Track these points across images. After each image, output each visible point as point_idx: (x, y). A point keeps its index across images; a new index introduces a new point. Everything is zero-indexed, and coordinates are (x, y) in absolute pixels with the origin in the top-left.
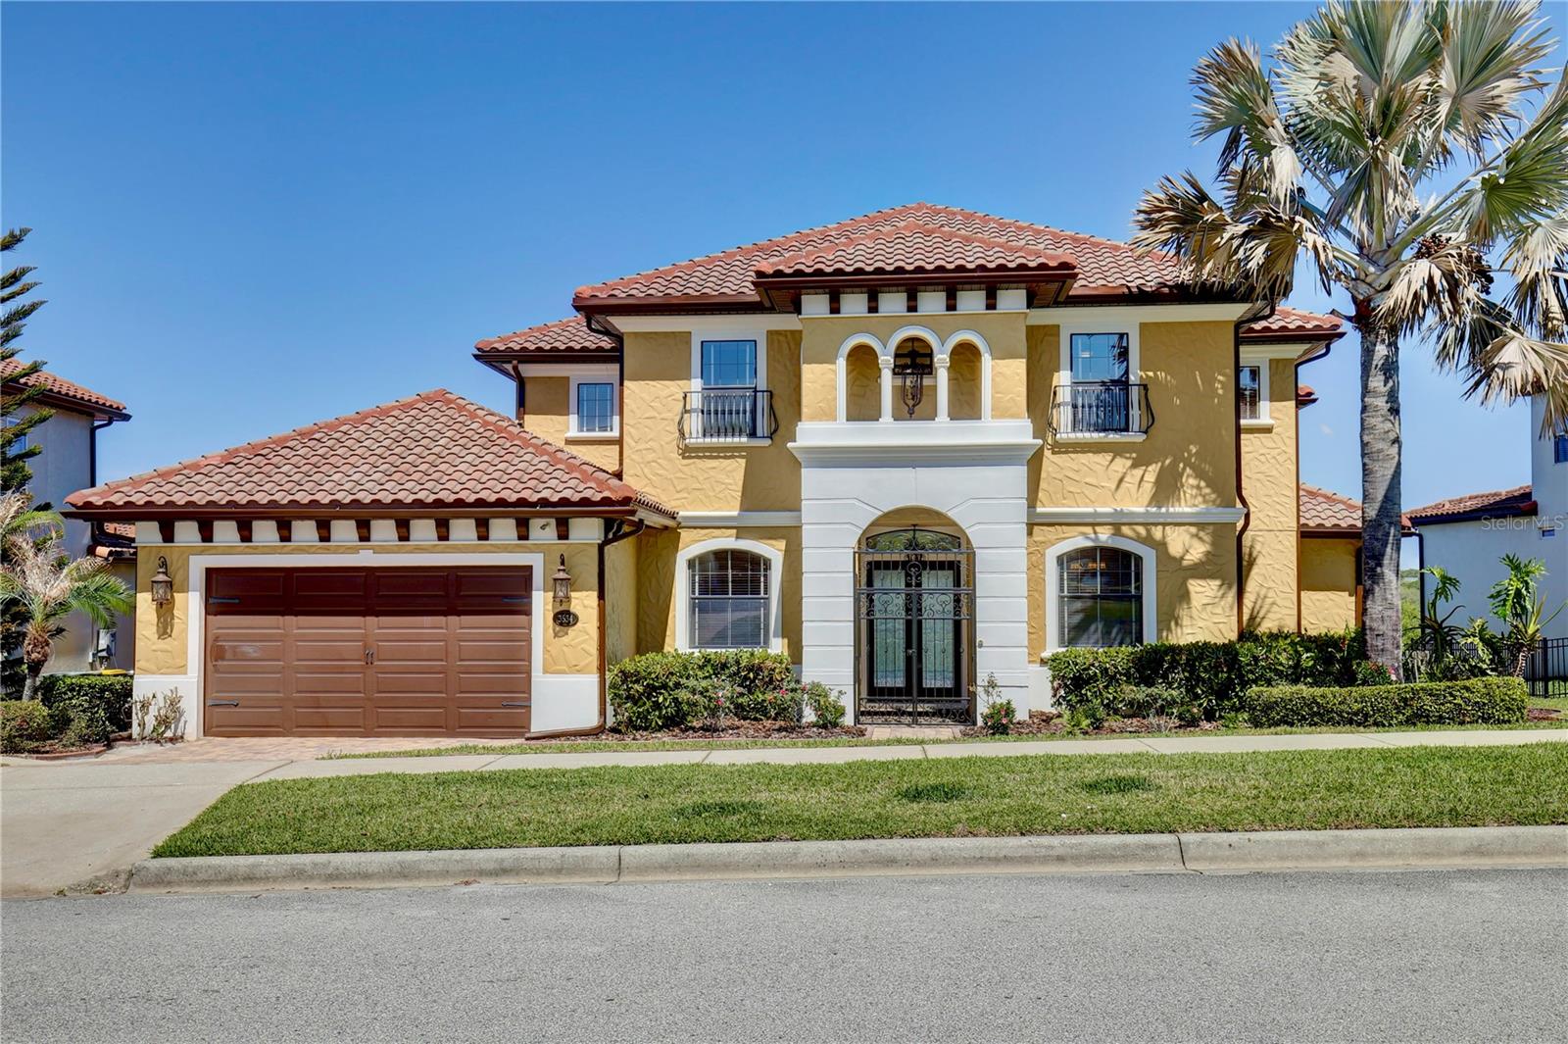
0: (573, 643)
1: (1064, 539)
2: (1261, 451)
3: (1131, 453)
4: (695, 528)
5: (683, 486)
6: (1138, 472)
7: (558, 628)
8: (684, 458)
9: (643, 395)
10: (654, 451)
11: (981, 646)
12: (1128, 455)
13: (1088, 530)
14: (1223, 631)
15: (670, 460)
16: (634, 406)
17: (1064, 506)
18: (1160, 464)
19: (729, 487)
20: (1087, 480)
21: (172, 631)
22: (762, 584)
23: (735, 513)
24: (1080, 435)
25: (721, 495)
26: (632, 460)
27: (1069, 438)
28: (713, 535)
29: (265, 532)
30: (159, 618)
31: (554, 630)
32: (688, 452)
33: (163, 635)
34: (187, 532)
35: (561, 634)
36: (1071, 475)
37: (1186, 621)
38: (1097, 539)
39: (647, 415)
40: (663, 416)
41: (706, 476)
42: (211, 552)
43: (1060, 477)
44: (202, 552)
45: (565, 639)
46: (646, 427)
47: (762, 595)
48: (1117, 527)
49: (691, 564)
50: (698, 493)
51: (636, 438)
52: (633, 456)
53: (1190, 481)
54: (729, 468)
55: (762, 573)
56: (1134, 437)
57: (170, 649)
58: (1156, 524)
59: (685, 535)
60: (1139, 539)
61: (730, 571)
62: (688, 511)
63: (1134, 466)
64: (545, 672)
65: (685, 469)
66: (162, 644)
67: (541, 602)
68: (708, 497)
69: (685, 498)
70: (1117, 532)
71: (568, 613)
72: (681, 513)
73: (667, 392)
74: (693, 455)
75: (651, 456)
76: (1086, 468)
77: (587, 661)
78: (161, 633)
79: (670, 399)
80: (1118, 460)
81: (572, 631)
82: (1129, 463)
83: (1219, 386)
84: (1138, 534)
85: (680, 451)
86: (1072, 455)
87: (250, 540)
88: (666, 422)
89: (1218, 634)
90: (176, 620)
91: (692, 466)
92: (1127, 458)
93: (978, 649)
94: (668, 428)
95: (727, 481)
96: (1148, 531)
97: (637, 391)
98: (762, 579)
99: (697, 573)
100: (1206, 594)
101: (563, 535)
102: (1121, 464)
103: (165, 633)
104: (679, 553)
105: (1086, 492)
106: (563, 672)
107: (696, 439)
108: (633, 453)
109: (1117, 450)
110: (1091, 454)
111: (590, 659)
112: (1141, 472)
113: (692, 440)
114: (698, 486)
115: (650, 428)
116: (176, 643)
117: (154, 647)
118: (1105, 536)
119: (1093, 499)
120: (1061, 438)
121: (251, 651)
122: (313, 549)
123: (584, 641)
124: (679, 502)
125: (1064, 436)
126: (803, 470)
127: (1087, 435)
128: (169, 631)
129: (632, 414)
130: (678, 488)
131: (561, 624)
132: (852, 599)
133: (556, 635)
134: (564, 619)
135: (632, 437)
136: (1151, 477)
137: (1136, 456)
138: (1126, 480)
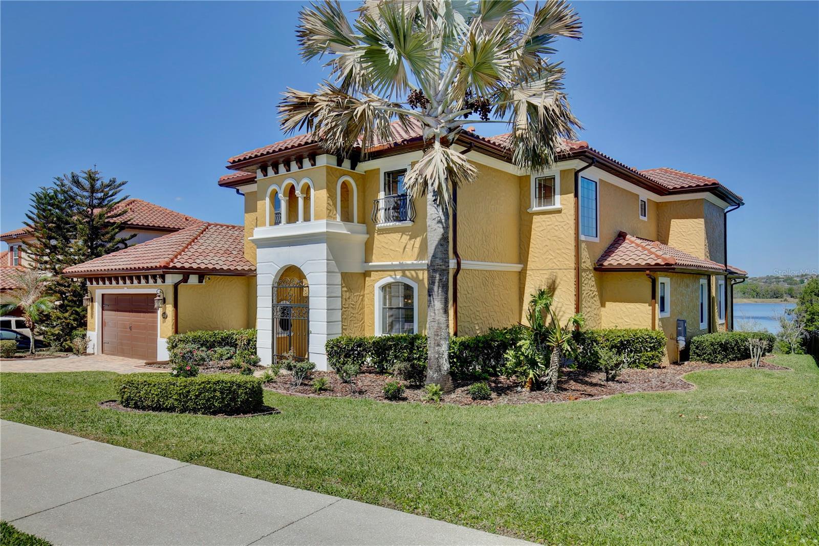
1: (383, 278)
2: (556, 224)
6: (412, 242)
12: (407, 233)
13: (392, 273)
16: (247, 224)
17: (382, 261)
18: (421, 238)
20: (391, 247)
24: (388, 224)
27: (384, 226)
36: (384, 245)
38: (395, 278)
43: (380, 247)
46: (250, 232)
48: (403, 271)
56: (408, 223)
58: (419, 270)
60: (412, 279)
63: (410, 239)
70: (404, 275)
76: (390, 241)
80: (404, 236)
82: (408, 237)
84: (412, 276)
86: (385, 235)
92: (407, 235)
96: (417, 274)
102: (406, 238)
105: (390, 254)
109: (402, 231)
110: (392, 234)
112: (413, 243)
118: (399, 276)
119: (393, 257)
120: (381, 226)
127: (391, 224)
129: (247, 228)
134: (164, 316)
136: (417, 245)
137: (410, 233)
138: (407, 247)
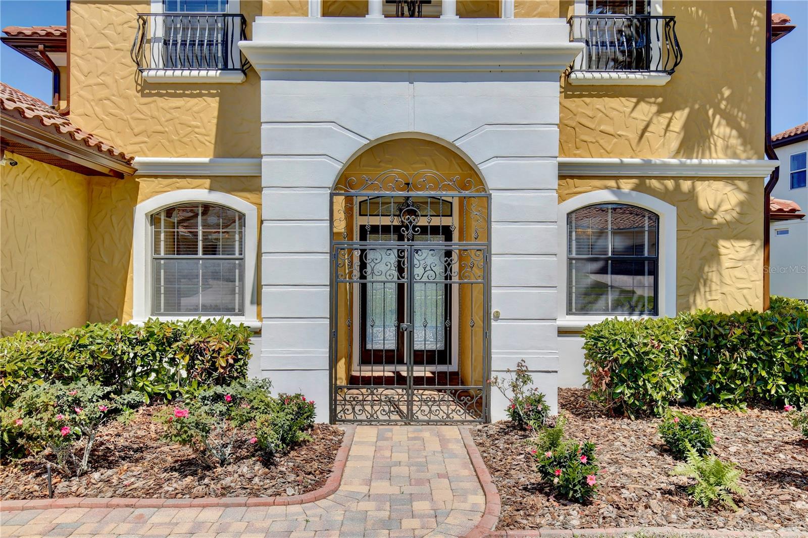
1: (583, 193)
3: (656, 98)
4: (156, 177)
5: (141, 128)
6: (663, 119)
8: (143, 96)
9: (95, 21)
10: (107, 87)
11: (497, 318)
12: (653, 100)
13: (612, 183)
14: (748, 297)
15: (127, 98)
16: (82, 33)
17: (575, 156)
18: (687, 111)
19: (197, 130)
20: (602, 128)
22: (237, 244)
23: (206, 160)
24: (598, 75)
25: (186, 140)
26: (80, 96)
27: (585, 79)
28: (178, 185)
32: (149, 88)
36: (584, 121)
38: (617, 194)
39: (98, 45)
40: (118, 46)
41: (168, 116)
43: (573, 124)
46: (97, 58)
47: (237, 255)
48: (642, 180)
49: (154, 219)
50: (159, 137)
51: (86, 71)
52: (82, 92)
53: (721, 129)
54: (196, 109)
55: (237, 230)
56: (656, 78)
58: (686, 178)
59: (144, 185)
60: (663, 195)
61: (200, 228)
62: (147, 156)
63: (659, 112)
65: (144, 109)
68: (171, 141)
69: (145, 142)
70: (641, 187)
72: (138, 159)
73: (122, 18)
74: (153, 92)
75: (104, 93)
76: (601, 114)
79: (125, 26)
80: (643, 105)
82: (654, 109)
83: (756, 23)
84: (665, 189)
85: (139, 88)
86: (587, 100)
88: (122, 53)
89: (743, 301)
91: (152, 105)
92: (651, 104)
93: (493, 323)
94: (123, 61)
95: (194, 123)
96: (677, 185)
97: (86, 16)
98: (237, 237)
99: (163, 229)
100: (730, 256)
102: (646, 110)
104: (138, 206)
105: (601, 142)
107: (157, 72)
108: (82, 89)
109: (640, 94)
110: (606, 99)
112: (665, 122)
113: (152, 73)
114: (159, 128)
115: (103, 61)
118: (627, 191)
119: (608, 150)
120: (577, 78)
124: (136, 148)
125: (580, 75)
126: (263, 82)
127: (606, 75)
129: (79, 42)
130: (136, 130)
132: (328, 256)
135: (81, 71)
136: (677, 125)
137: (660, 100)
138: (649, 129)
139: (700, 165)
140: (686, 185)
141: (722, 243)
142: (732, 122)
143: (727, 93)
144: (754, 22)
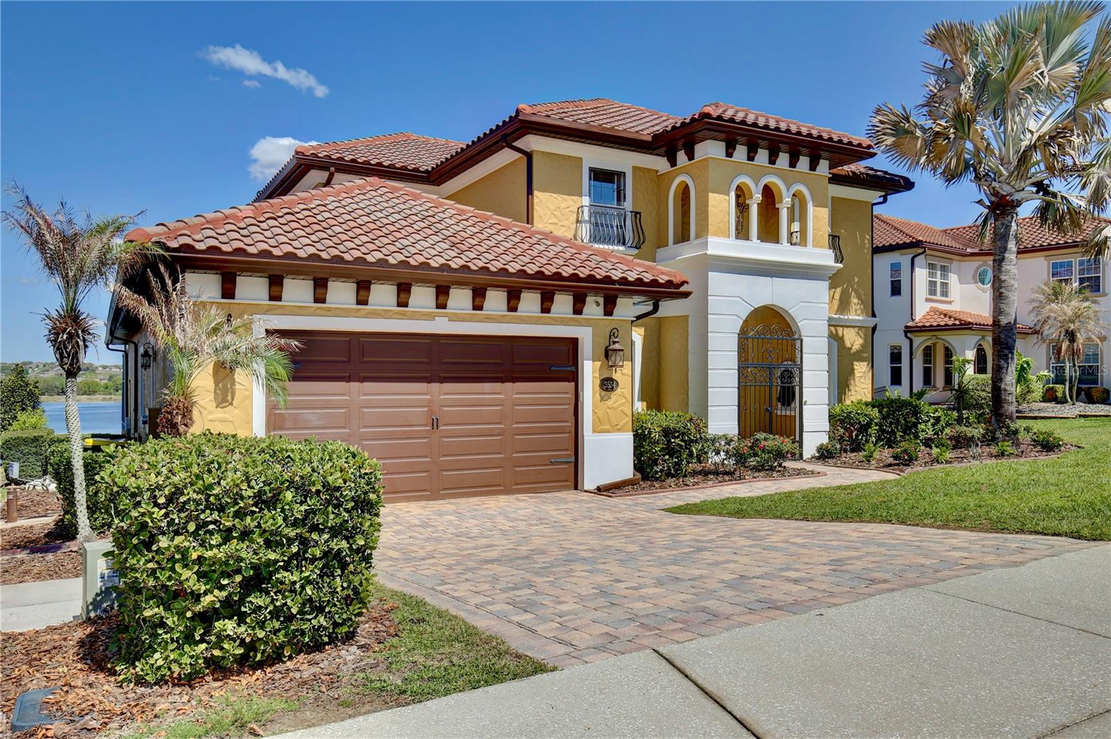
0: (614, 406)
7: (603, 393)
11: (805, 404)
16: (542, 212)
18: (841, 288)
21: (233, 399)
29: (341, 293)
30: (217, 384)
31: (600, 395)
33: (222, 402)
34: (252, 288)
35: (606, 398)
37: (852, 388)
42: (277, 312)
44: (267, 311)
45: (609, 403)
53: (854, 300)
57: (231, 419)
58: (840, 326)
60: (831, 335)
64: (594, 431)
66: (220, 414)
67: (590, 371)
71: (612, 380)
77: (624, 421)
78: (220, 400)
81: (614, 396)
83: (868, 243)
87: (324, 301)
89: (864, 395)
90: (237, 386)
97: (544, 200)
100: (859, 371)
101: (608, 312)
103: (224, 400)
106: (608, 431)
111: (627, 419)
116: (236, 411)
117: (211, 417)
121: (314, 418)
122: (390, 314)
123: (622, 404)
128: (229, 398)
129: (540, 219)
131: (607, 390)
132: (737, 371)
133: (602, 399)
134: (607, 384)
139: (848, 319)
140: (840, 330)
141: (855, 363)
142: (859, 297)
143: (856, 280)
144: (866, 242)
